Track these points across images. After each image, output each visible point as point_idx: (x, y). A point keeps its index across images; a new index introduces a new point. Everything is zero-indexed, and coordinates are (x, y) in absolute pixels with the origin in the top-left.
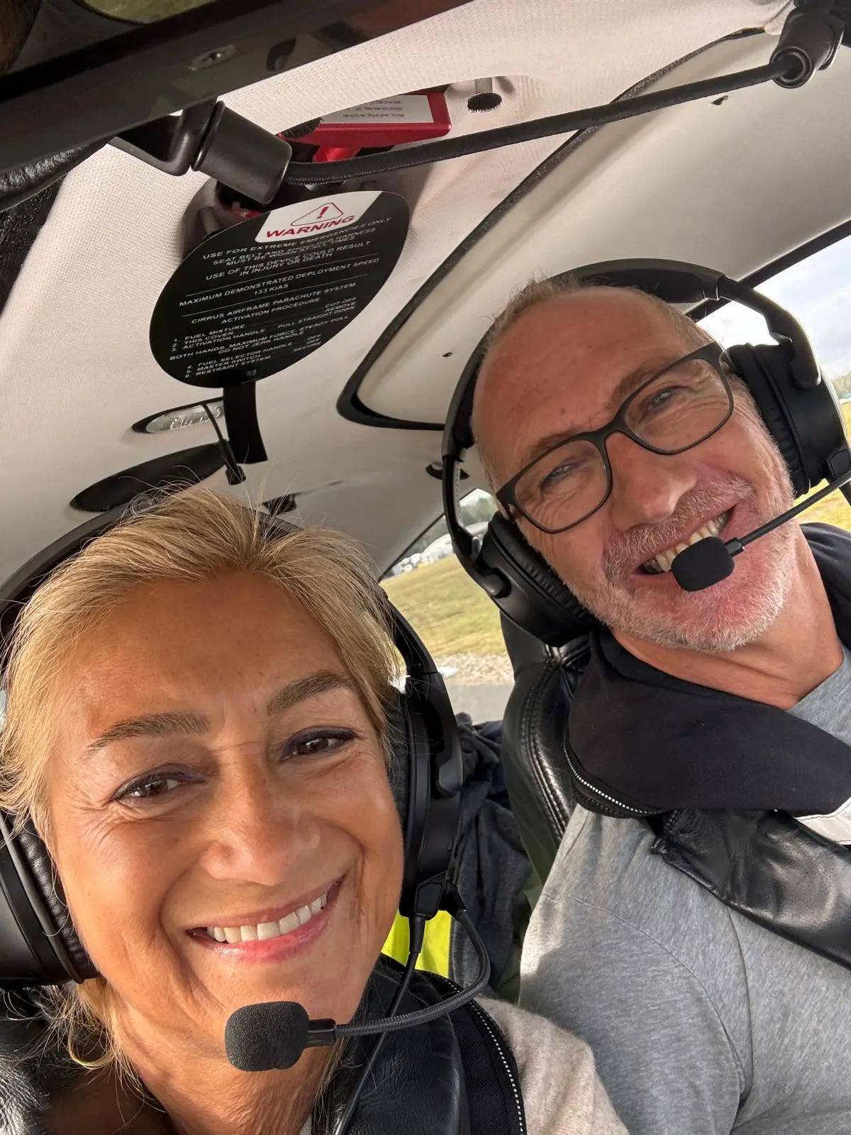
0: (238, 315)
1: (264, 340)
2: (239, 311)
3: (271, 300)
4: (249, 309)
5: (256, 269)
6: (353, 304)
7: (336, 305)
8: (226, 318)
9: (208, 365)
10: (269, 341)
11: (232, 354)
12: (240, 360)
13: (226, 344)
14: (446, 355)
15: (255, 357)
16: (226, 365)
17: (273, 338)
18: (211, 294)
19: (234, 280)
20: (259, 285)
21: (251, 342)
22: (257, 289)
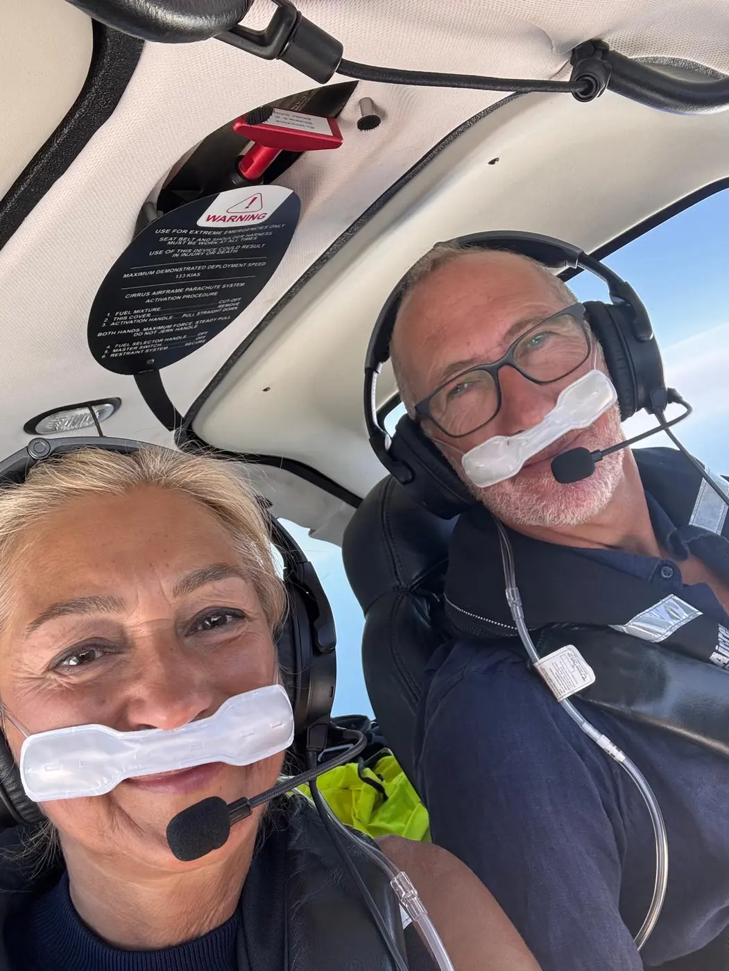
0: (160, 296)
1: (169, 329)
2: (160, 292)
3: (184, 286)
4: (168, 291)
5: (185, 253)
6: (237, 304)
7: (226, 303)
8: (151, 297)
9: (122, 348)
10: (172, 330)
11: (143, 338)
12: (146, 347)
13: (141, 326)
14: (266, 390)
15: (158, 346)
16: (135, 351)
17: (176, 327)
18: (147, 270)
19: (166, 260)
20: (181, 269)
21: (160, 328)
22: (179, 273)
